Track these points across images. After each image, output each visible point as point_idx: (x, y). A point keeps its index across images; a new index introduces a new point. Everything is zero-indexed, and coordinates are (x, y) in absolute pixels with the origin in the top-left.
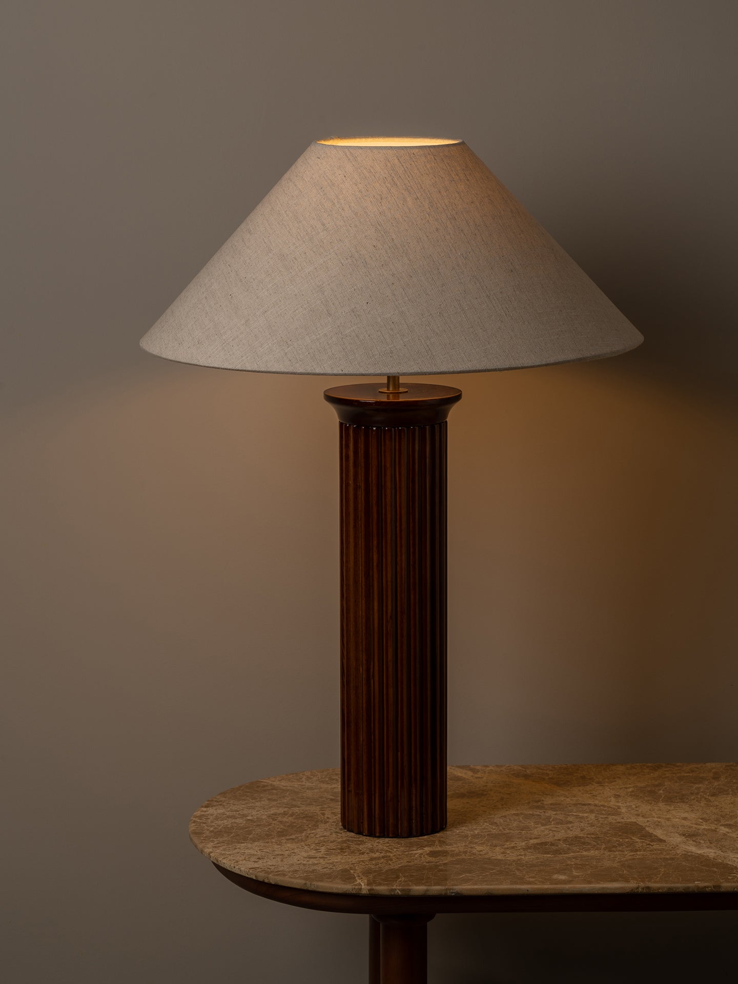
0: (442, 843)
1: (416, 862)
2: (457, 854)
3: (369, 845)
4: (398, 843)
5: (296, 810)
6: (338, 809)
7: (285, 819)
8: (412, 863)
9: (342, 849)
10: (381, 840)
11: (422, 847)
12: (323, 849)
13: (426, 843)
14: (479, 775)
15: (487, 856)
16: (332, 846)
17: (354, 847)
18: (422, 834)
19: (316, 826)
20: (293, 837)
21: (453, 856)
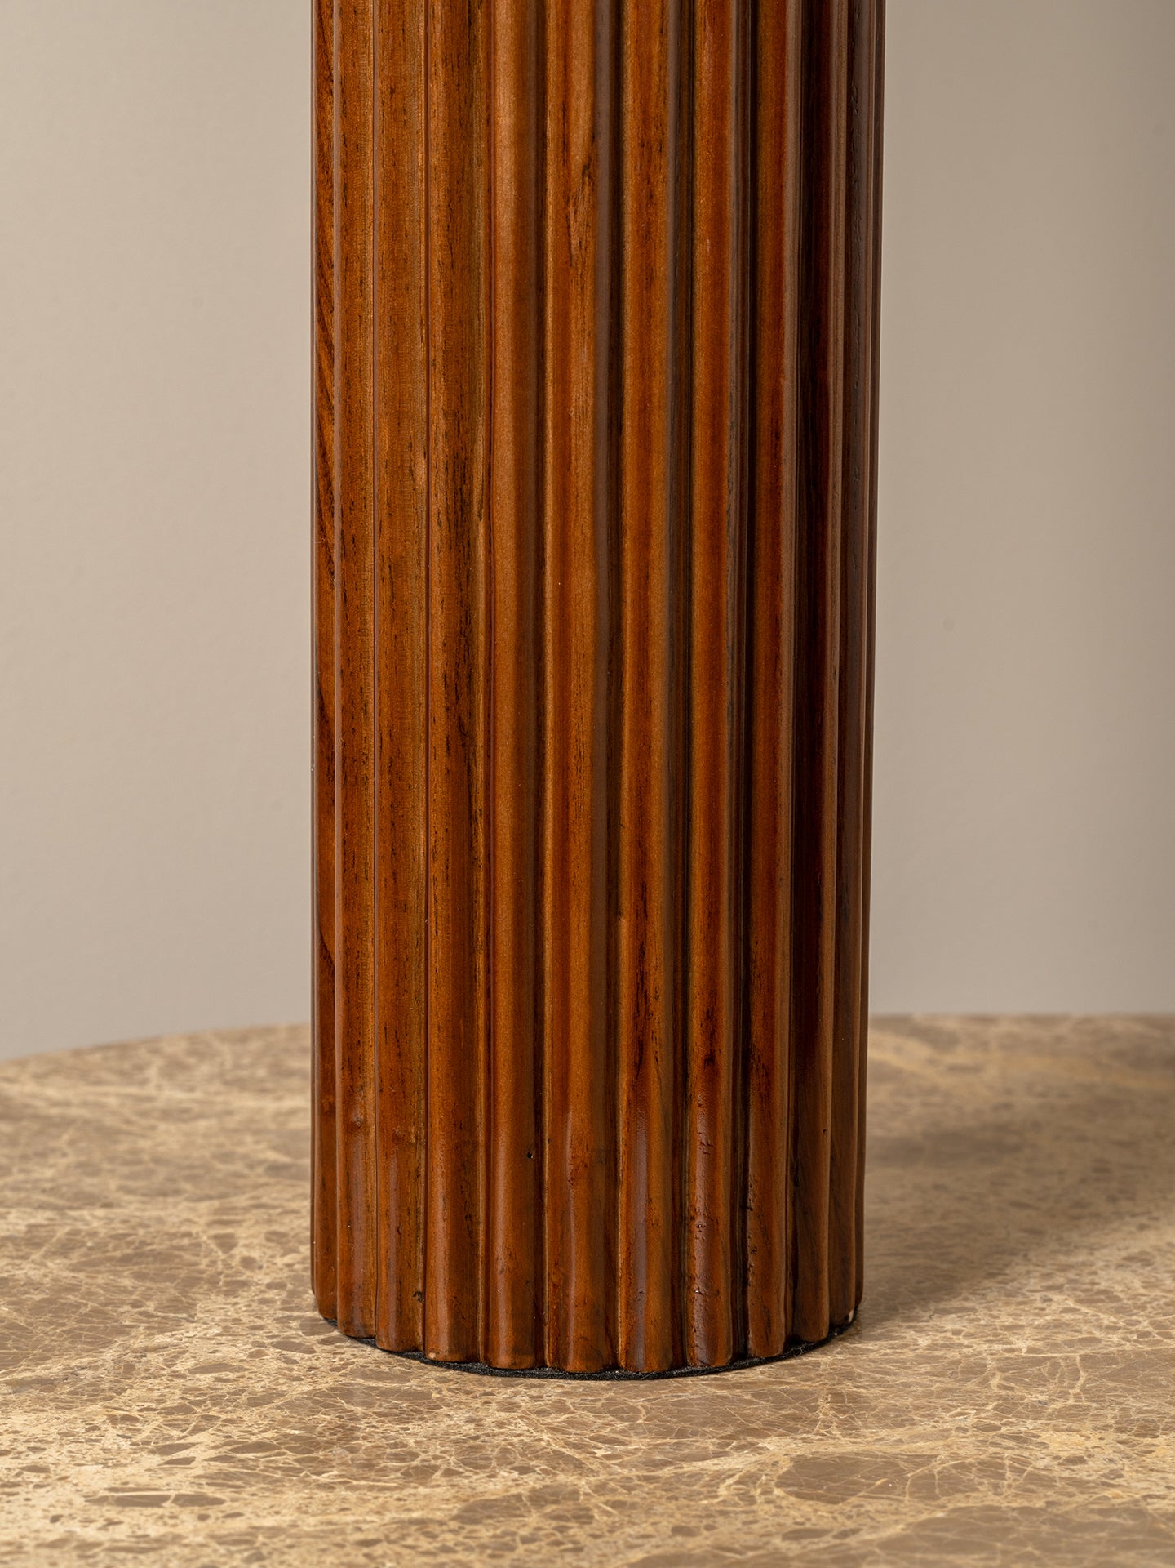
0: (850, 1408)
1: (726, 1530)
2: (954, 1481)
3: (456, 1422)
4: (618, 1411)
5: (93, 1219)
6: (300, 1222)
7: (27, 1271)
8: (698, 1544)
9: (306, 1445)
10: (526, 1392)
11: (747, 1433)
12: (203, 1446)
13: (765, 1409)
14: (961, 1056)
15: (1117, 1496)
16: (253, 1424)
17: (374, 1430)
18: (741, 1358)
19: (181, 1308)
20: (53, 1369)
21: (927, 1489)
